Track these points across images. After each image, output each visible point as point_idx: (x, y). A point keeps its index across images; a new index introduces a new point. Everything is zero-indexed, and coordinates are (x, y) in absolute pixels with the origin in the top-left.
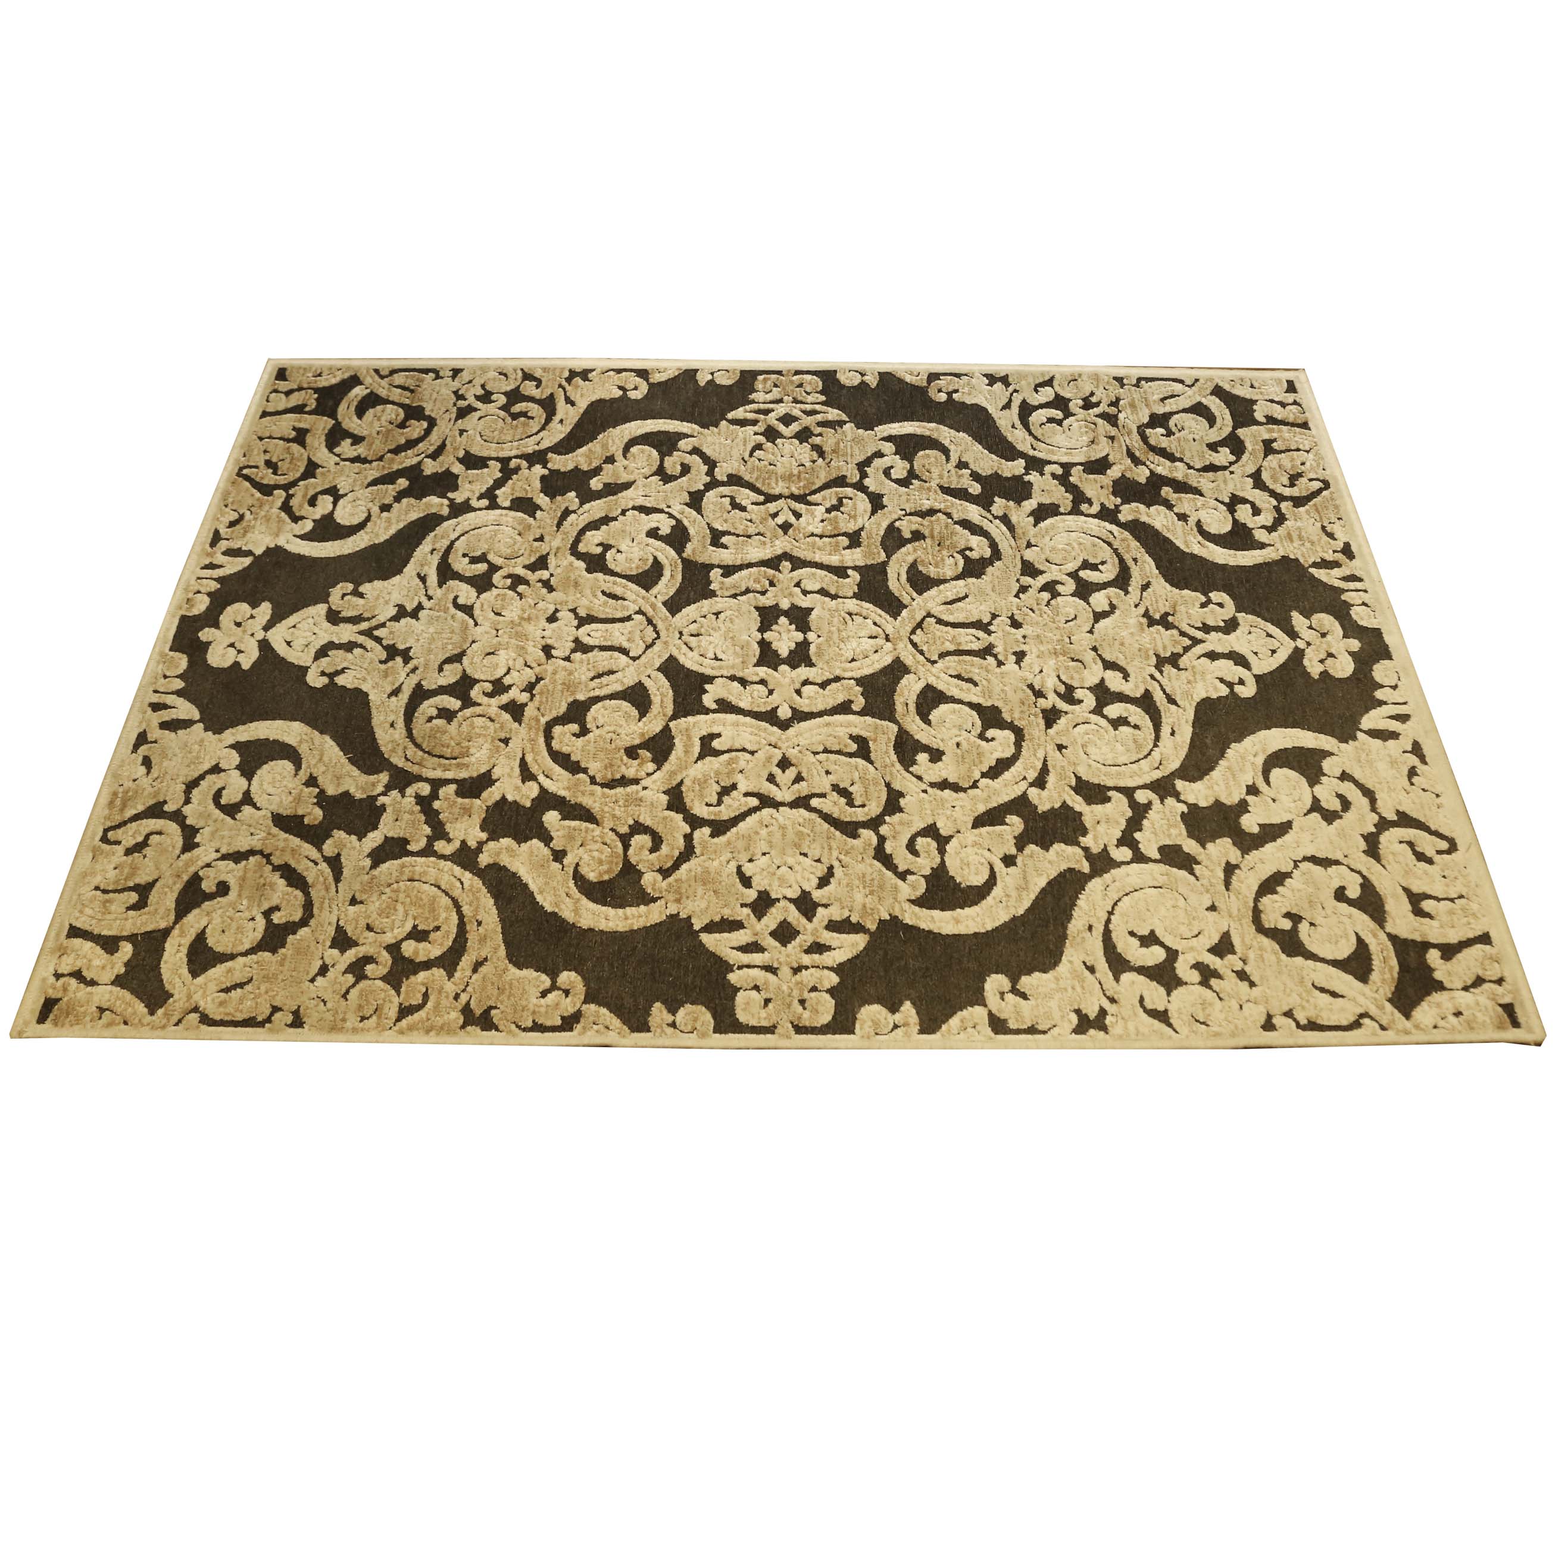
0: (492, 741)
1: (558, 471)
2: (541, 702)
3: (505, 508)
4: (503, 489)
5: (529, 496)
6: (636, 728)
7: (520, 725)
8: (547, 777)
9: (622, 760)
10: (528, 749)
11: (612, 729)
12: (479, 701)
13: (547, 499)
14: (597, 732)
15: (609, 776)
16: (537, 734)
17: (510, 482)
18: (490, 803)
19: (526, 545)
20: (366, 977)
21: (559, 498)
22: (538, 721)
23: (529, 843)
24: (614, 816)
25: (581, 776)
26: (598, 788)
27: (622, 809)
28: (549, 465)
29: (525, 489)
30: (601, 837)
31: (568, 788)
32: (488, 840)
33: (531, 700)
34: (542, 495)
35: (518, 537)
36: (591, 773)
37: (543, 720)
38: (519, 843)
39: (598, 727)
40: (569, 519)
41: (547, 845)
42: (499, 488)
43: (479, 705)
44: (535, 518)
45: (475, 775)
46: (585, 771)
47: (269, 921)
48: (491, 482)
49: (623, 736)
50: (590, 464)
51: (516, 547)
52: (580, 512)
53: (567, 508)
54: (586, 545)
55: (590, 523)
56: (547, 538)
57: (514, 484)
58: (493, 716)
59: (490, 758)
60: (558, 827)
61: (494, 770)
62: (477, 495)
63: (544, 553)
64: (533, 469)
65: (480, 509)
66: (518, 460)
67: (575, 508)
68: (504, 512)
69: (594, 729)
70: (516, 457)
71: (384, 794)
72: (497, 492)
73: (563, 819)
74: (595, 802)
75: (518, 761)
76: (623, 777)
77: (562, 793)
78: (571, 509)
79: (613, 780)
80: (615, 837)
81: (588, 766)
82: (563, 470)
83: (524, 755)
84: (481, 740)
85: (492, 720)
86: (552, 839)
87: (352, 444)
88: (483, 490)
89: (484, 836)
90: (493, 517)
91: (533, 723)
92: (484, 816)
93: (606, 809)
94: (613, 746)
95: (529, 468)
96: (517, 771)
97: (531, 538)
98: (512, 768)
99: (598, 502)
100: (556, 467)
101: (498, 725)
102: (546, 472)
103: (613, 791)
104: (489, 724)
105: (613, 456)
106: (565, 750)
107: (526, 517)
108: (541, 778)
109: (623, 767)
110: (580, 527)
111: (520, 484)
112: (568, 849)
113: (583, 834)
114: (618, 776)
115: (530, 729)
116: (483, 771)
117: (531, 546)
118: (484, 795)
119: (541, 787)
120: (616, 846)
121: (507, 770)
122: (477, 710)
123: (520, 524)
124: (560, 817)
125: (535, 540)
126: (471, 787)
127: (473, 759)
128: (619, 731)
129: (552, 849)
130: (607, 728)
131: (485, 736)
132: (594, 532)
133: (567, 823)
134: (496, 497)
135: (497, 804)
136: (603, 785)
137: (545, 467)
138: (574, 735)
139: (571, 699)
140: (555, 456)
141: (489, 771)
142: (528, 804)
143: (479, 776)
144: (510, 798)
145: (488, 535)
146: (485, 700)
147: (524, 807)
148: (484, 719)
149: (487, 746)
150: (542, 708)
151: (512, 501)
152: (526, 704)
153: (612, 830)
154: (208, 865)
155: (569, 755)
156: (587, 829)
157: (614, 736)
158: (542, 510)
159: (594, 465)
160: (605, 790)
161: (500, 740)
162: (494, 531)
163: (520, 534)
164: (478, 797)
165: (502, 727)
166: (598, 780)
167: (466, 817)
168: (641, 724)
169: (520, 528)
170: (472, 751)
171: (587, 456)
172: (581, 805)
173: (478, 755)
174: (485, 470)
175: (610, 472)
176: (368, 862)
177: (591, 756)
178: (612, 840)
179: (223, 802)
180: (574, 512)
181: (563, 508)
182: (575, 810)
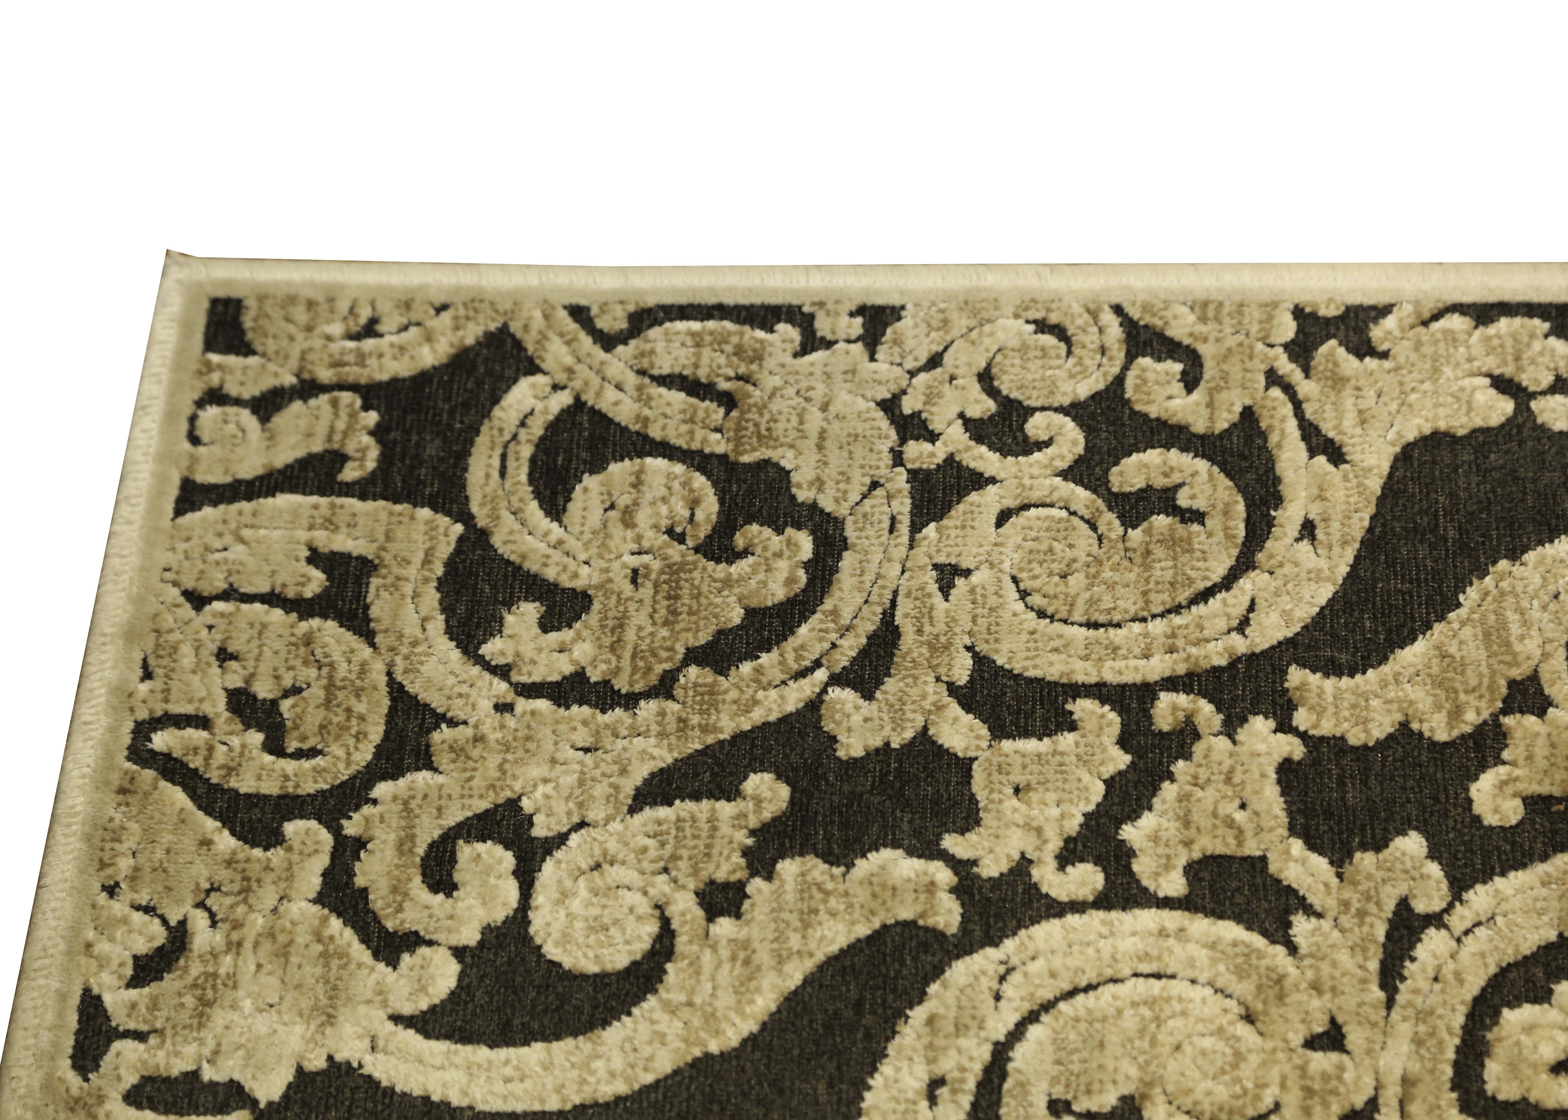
1: (1338, 744)
3: (1167, 903)
4: (1147, 821)
5: (1252, 849)
13: (1320, 863)
17: (1168, 791)
19: (1283, 1066)
21: (1365, 860)
28: (1301, 719)
29: (1230, 823)
34: (1297, 846)
35: (1243, 1030)
40: (1421, 951)
42: (1133, 816)
44: (1292, 949)
48: (1098, 791)
50: (1456, 714)
51: (1247, 1071)
52: (1460, 918)
53: (1404, 904)
54: (1513, 1068)
55: (1504, 971)
56: (1355, 1037)
57: (1183, 798)
62: (1055, 844)
63: (1359, 1101)
64: (1242, 735)
65: (1077, 907)
66: (1182, 699)
67: (1437, 905)
68: (1172, 919)
70: (1171, 683)
72: (1129, 833)
78: (1420, 906)
82: (1355, 738)
87: (546, 625)
88: (1073, 825)
90: (1128, 945)
95: (1230, 729)
97: (1297, 1039)
99: (1517, 879)
100: (1326, 728)
102: (1295, 748)
105: (1534, 678)
107: (1258, 941)
110: (1475, 984)
111: (1207, 797)
117: (1303, 1070)
123: (1241, 973)
125: (1312, 1043)
132: (1527, 1012)
134: (1125, 853)
137: (1284, 726)
140: (1314, 679)
145: (1130, 1022)
151: (1192, 870)
158: (1309, 911)
159: (1471, 718)
162: (1151, 1002)
163: (1249, 1018)
169: (1244, 989)
171: (1439, 683)
174: (1067, 740)
175: (1541, 750)
180: (1436, 920)
181: (1390, 906)
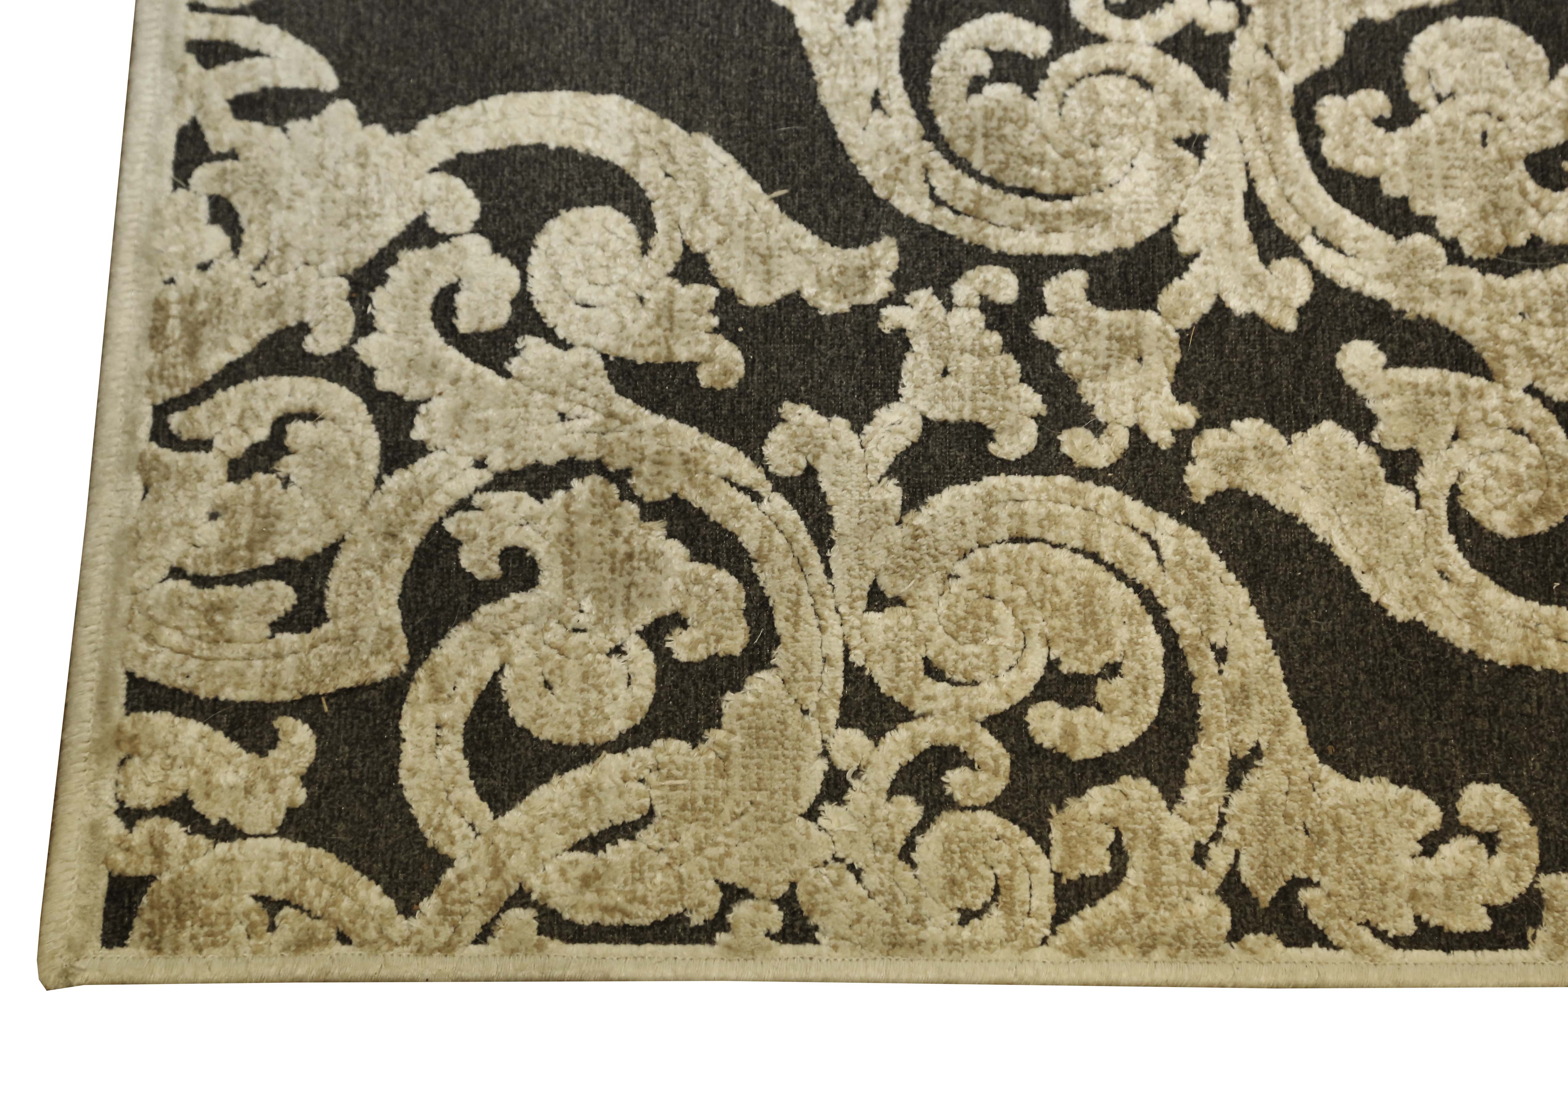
0: (1160, 145)
2: (1271, 32)
6: (1547, 99)
7: (1225, 94)
8: (1326, 243)
9: (1524, 193)
10: (1260, 168)
11: (1481, 101)
12: (1097, 28)
14: (1442, 112)
15: (1499, 241)
16: (1276, 120)
18: (1186, 322)
20: (950, 804)
22: (1272, 83)
23: (1313, 431)
24: (1530, 352)
25: (1419, 239)
26: (1474, 274)
27: (1550, 333)
30: (1507, 413)
31: (1389, 277)
32: (1200, 427)
33: (1242, 22)
36: (1447, 232)
37: (1287, 82)
38: (1287, 432)
39: (1440, 99)
41: (1363, 436)
43: (1102, 39)
45: (1129, 242)
46: (1426, 225)
47: (663, 656)
49: (1515, 122)
58: (1145, 72)
59: (1161, 193)
60: (1384, 388)
61: (1180, 229)
69: (1432, 102)
71: (896, 299)
73: (1394, 361)
74: (1470, 313)
75: (1239, 202)
76: (1534, 241)
77: (1376, 289)
79: (1510, 251)
80: (1543, 413)
81: (1432, 210)
83: (1251, 182)
84: (1127, 143)
85: (1146, 85)
86: (1371, 420)
89: (1188, 414)
91: (1262, 92)
92: (1176, 357)
93: (1505, 333)
94: (1492, 148)
96: (1242, 229)
98: (1228, 223)
101: (1164, 100)
103: (1514, 283)
104: (1142, 95)
106: (1362, 165)
108: (1311, 247)
109: (1531, 212)
112: (1423, 447)
113: (1456, 407)
114: (1520, 239)
115: (1254, 108)
116: (1149, 231)
118: (1167, 298)
119: (1316, 274)
120: (1550, 438)
121: (1215, 228)
122: (1101, 55)
124: (1382, 358)
126: (1124, 275)
127: (1116, 199)
128: (1502, 107)
129: (1380, 450)
130: (1465, 100)
131: (1136, 130)
133: (1404, 373)
135: (1205, 322)
136: (1486, 266)
138: (1379, 122)
139: (1351, 19)
141: (1167, 230)
142: (1290, 324)
143: (1140, 246)
144: (1238, 305)
146: (1113, 26)
147: (1280, 331)
148: (1123, 82)
149: (1144, 160)
150: (1276, 44)
152: (1230, 37)
153: (1531, 390)
154: (465, 505)
155: (1376, 181)
156: (1464, 393)
157: (1491, 126)
160: (1493, 279)
161: (1179, 141)
164: (1149, 302)
165: (1176, 104)
166: (1468, 251)
167: (1131, 363)
168: (1557, 85)
170: (1110, 173)
172: (1432, 322)
173: (1125, 186)
176: (893, 492)
177: (1436, 180)
178: (1538, 421)
179: (464, 324)
182: (1421, 337)
